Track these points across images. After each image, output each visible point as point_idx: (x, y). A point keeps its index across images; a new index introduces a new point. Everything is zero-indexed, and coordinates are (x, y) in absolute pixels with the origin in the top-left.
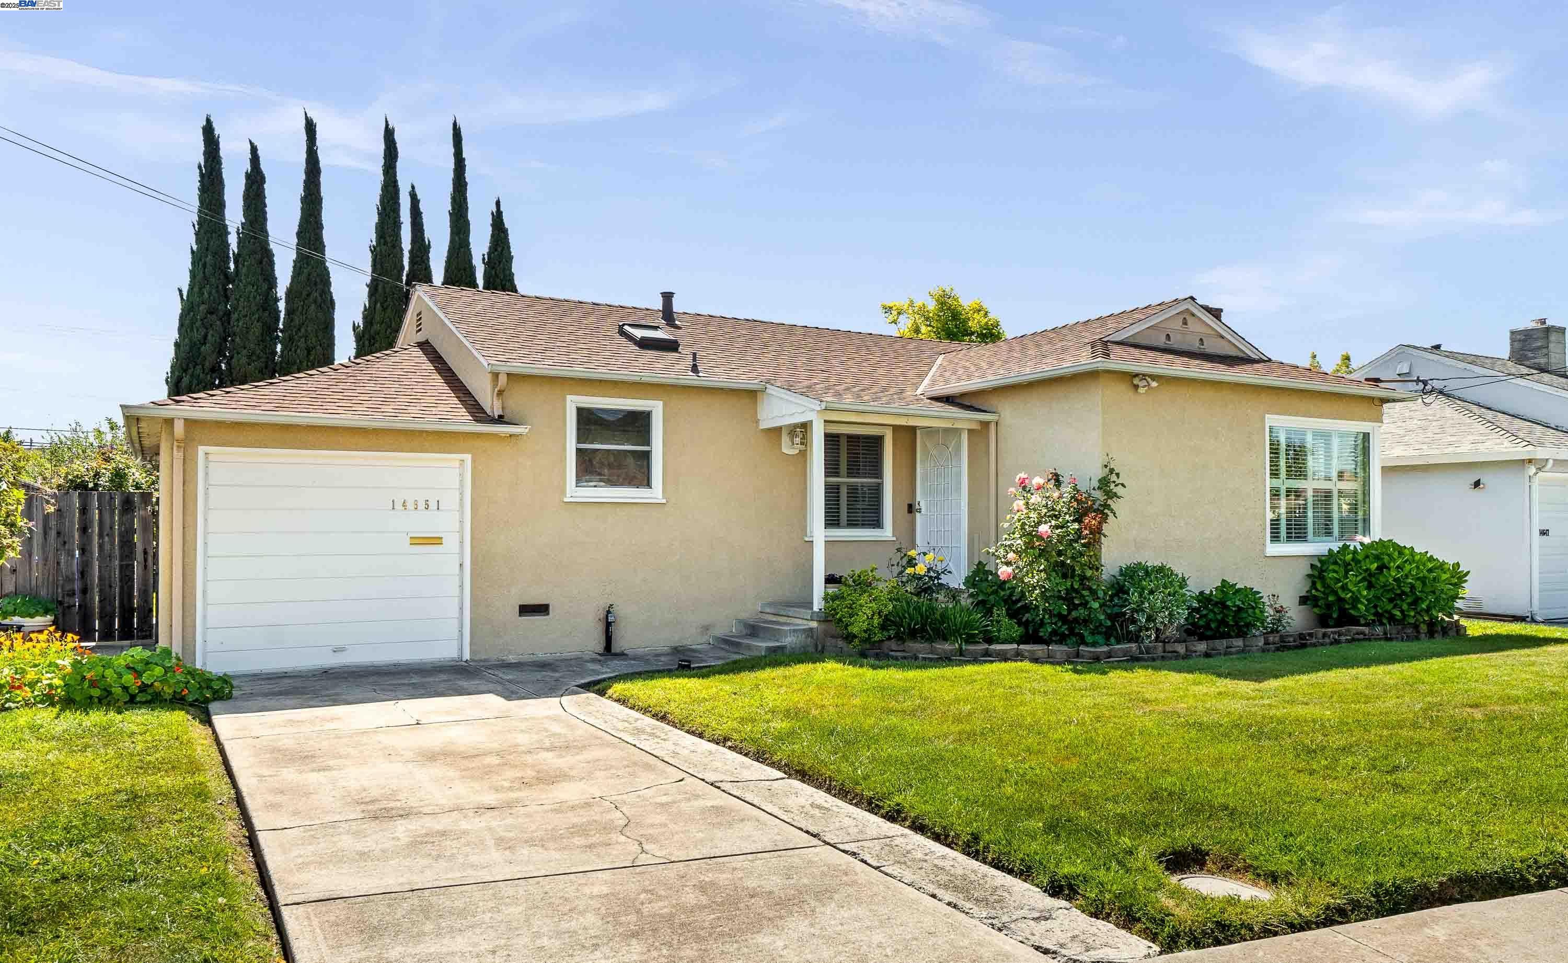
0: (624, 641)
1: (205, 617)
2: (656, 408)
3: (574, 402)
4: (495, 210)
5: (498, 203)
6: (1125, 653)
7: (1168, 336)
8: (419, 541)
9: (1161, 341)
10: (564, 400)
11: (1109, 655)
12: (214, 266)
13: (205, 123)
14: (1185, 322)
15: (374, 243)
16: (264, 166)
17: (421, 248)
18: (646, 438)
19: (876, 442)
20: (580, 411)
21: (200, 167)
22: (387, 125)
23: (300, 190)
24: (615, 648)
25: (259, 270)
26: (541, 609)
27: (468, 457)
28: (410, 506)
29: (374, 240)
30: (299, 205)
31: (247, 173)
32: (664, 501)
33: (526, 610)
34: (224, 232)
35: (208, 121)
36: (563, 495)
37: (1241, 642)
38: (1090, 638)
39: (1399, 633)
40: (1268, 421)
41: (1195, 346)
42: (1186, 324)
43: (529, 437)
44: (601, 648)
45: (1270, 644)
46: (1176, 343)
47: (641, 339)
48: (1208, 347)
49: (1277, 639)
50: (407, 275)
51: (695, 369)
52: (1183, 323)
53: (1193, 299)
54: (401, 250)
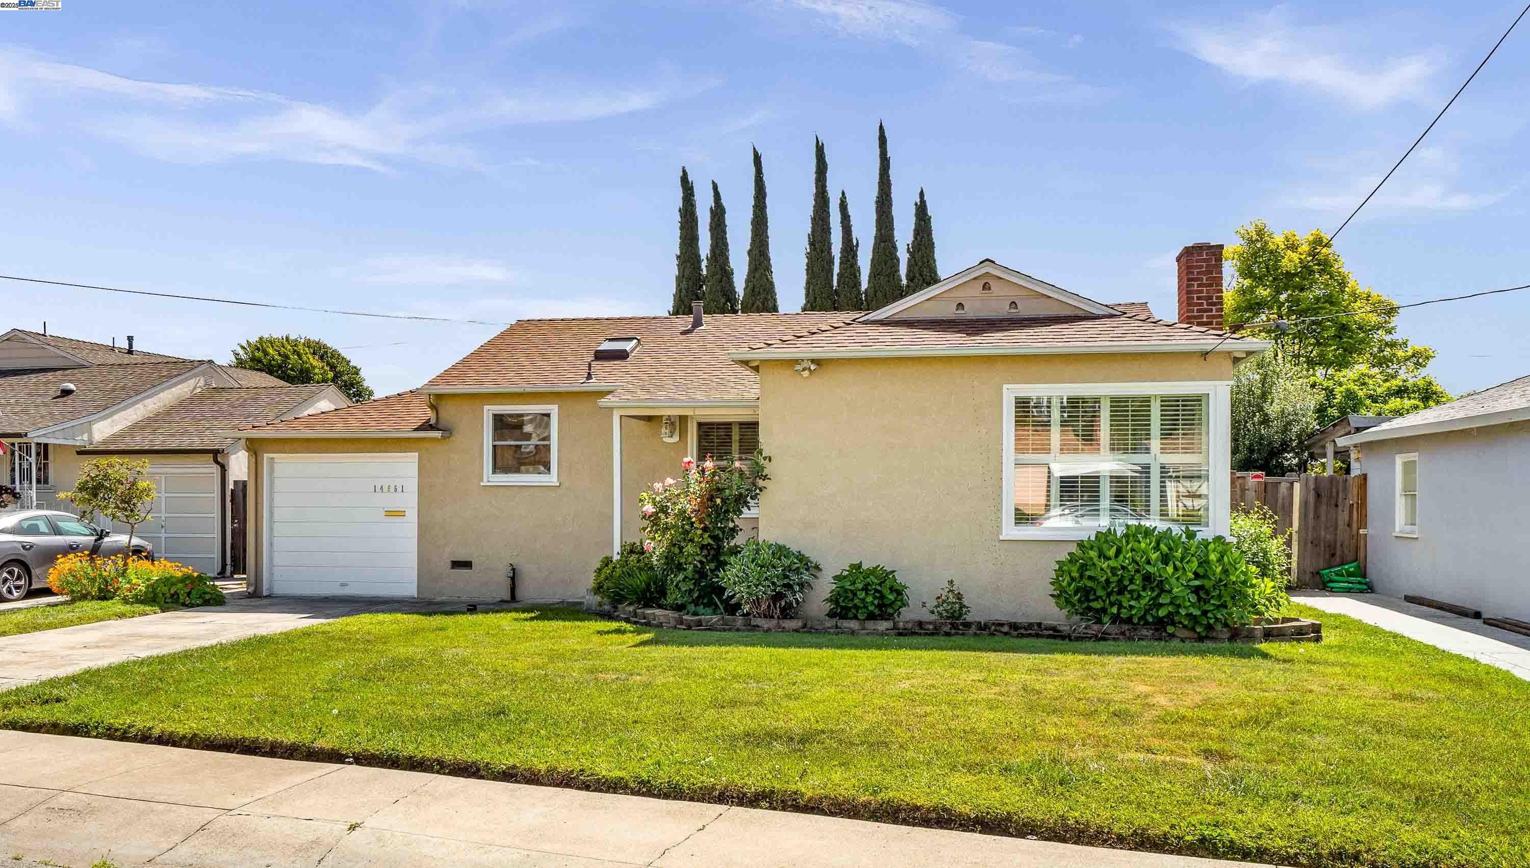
2: (554, 410)
3: (490, 410)
4: (918, 201)
5: (922, 194)
6: (710, 622)
7: (960, 306)
8: (390, 514)
9: (949, 312)
10: (483, 407)
12: (687, 290)
13: (681, 174)
14: (986, 287)
15: (808, 250)
16: (724, 202)
17: (850, 250)
18: (546, 435)
20: (495, 416)
21: (680, 211)
22: (818, 141)
23: (750, 215)
24: (518, 597)
25: (719, 288)
26: (467, 565)
27: (416, 454)
28: (385, 489)
29: (808, 247)
30: (750, 227)
31: (711, 208)
32: (558, 484)
33: (456, 564)
34: (699, 261)
35: (684, 171)
36: (482, 481)
37: (854, 625)
38: (692, 608)
39: (1123, 633)
40: (1011, 392)
41: (1002, 310)
42: (990, 289)
43: (457, 438)
44: (507, 596)
45: (899, 629)
46: (970, 312)
47: (597, 352)
48: (1026, 310)
49: (910, 626)
50: (838, 275)
51: (589, 376)
52: (984, 288)
53: (993, 262)
54: (830, 253)
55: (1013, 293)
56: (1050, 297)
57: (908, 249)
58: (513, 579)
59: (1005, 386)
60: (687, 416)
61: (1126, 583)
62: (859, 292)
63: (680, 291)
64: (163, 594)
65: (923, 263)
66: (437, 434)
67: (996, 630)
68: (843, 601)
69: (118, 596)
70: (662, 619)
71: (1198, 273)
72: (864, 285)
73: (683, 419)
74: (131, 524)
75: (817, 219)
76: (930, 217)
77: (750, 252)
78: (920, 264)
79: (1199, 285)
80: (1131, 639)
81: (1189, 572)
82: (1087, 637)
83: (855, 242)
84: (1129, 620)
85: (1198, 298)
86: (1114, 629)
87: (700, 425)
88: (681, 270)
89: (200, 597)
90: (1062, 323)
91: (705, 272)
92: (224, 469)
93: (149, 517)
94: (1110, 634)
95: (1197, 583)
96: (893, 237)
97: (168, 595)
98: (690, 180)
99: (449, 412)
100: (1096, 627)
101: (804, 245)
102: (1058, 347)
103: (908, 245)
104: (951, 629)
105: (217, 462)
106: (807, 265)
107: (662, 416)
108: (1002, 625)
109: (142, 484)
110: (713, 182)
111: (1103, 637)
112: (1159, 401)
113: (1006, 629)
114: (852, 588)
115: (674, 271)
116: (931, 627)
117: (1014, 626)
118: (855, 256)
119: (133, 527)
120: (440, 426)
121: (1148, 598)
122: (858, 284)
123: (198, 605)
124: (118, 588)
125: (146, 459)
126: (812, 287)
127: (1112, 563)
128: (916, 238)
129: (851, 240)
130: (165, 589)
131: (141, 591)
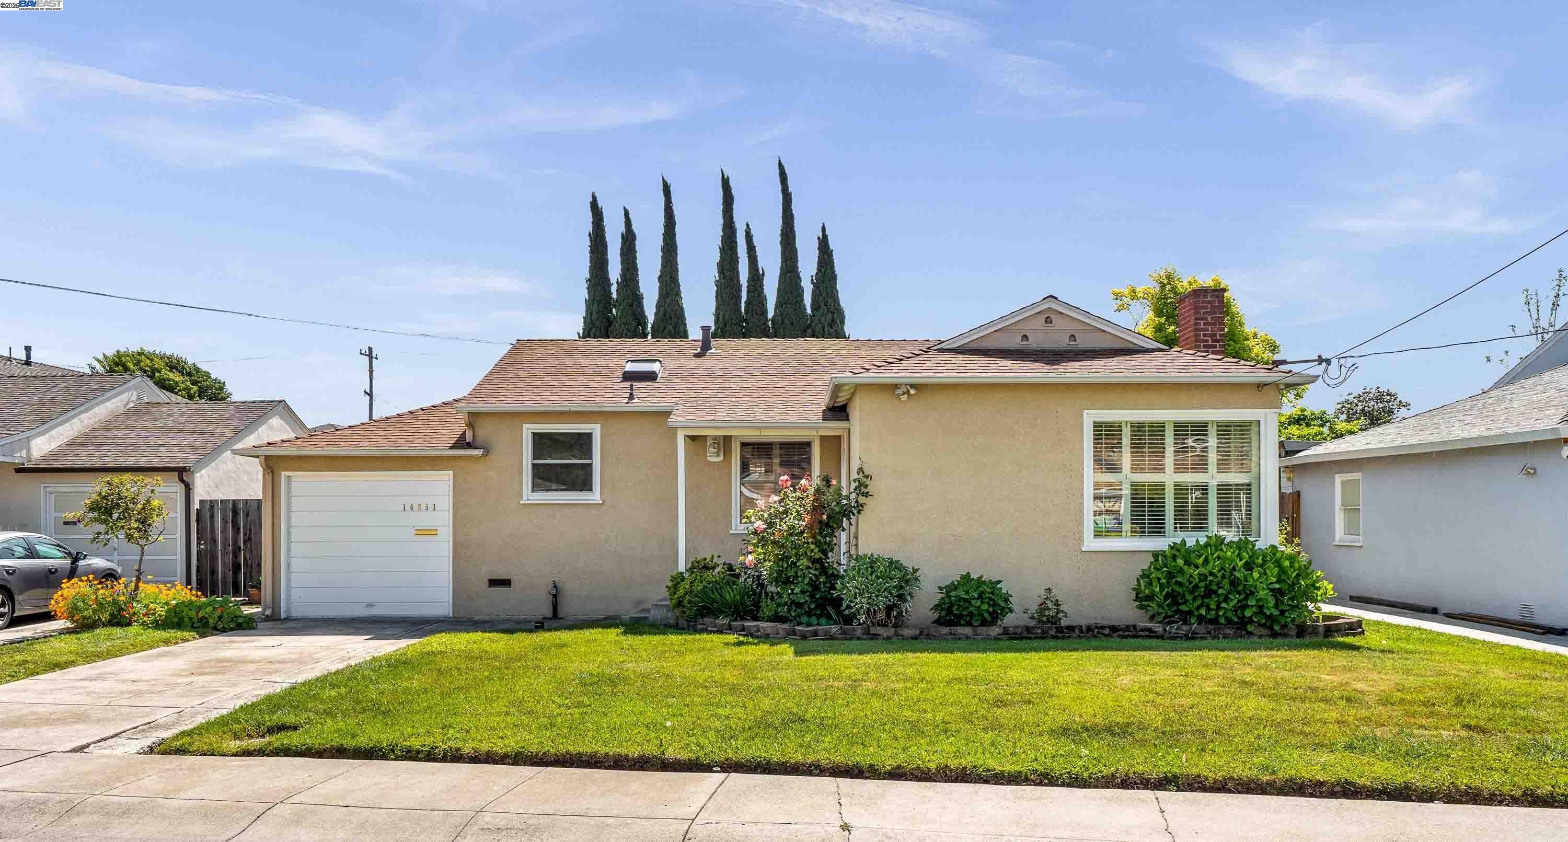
0: (568, 609)
1: (288, 580)
2: (596, 429)
3: (528, 429)
4: (820, 235)
5: (823, 228)
6: (826, 633)
7: (1025, 337)
8: (420, 532)
9: (1015, 342)
10: (522, 426)
11: (815, 634)
12: (598, 313)
13: (591, 199)
14: (1048, 320)
15: (718, 279)
16: (634, 227)
17: (756, 278)
18: (588, 453)
19: (808, 444)
20: (535, 435)
21: (590, 235)
23: (660, 243)
24: (560, 615)
25: (630, 312)
26: (506, 583)
27: (451, 472)
28: (416, 507)
29: (717, 275)
30: (660, 254)
31: (622, 234)
32: (601, 502)
33: (494, 583)
34: (609, 286)
35: (594, 197)
36: (521, 498)
37: (967, 631)
38: (805, 619)
39: (1209, 633)
40: (1090, 417)
41: (1063, 343)
42: (1051, 323)
43: (492, 456)
44: (549, 614)
45: (1009, 634)
46: (1034, 343)
47: (625, 373)
48: (1083, 343)
49: (1019, 630)
50: (746, 302)
51: (631, 397)
52: (1046, 322)
53: (1056, 298)
54: (739, 281)
55: (1074, 326)
56: (1104, 331)
57: (812, 280)
58: (555, 596)
59: (1086, 412)
60: (731, 436)
61: (1214, 587)
62: (766, 319)
63: (591, 313)
64: (191, 619)
65: (827, 294)
66: (478, 453)
67: (1099, 633)
68: (957, 609)
69: (135, 621)
70: (769, 631)
71: (1204, 313)
72: (771, 314)
73: (727, 439)
74: (141, 546)
75: (726, 248)
76: (832, 251)
77: (660, 278)
78: (824, 294)
79: (1205, 324)
80: (1215, 637)
81: (1272, 576)
82: (1178, 637)
83: (761, 272)
84: (1215, 621)
85: (1204, 335)
86: (1202, 629)
87: (744, 445)
88: (592, 294)
89: (232, 621)
90: (1126, 355)
91: (614, 296)
92: (188, 488)
93: (161, 538)
94: (1197, 634)
95: (1277, 586)
96: (798, 268)
97: (195, 619)
98: (600, 205)
99: (485, 431)
100: (1185, 628)
101: (713, 274)
102: (1136, 377)
103: (812, 276)
104: (1056, 632)
105: (182, 480)
106: (717, 292)
107: (706, 436)
108: (1103, 627)
109: (155, 503)
110: (625, 209)
111: (1191, 637)
112: (1215, 427)
113: (1107, 631)
114: (966, 597)
115: (583, 294)
116: (1039, 631)
117: (1114, 629)
118: (761, 286)
119: (143, 549)
120: (477, 445)
121: (1236, 601)
122: (765, 312)
123: (231, 629)
124: (134, 614)
125: (158, 477)
126: (721, 313)
127: (1202, 570)
128: (819, 270)
129: (758, 270)
130: (192, 613)
131: (160, 616)
